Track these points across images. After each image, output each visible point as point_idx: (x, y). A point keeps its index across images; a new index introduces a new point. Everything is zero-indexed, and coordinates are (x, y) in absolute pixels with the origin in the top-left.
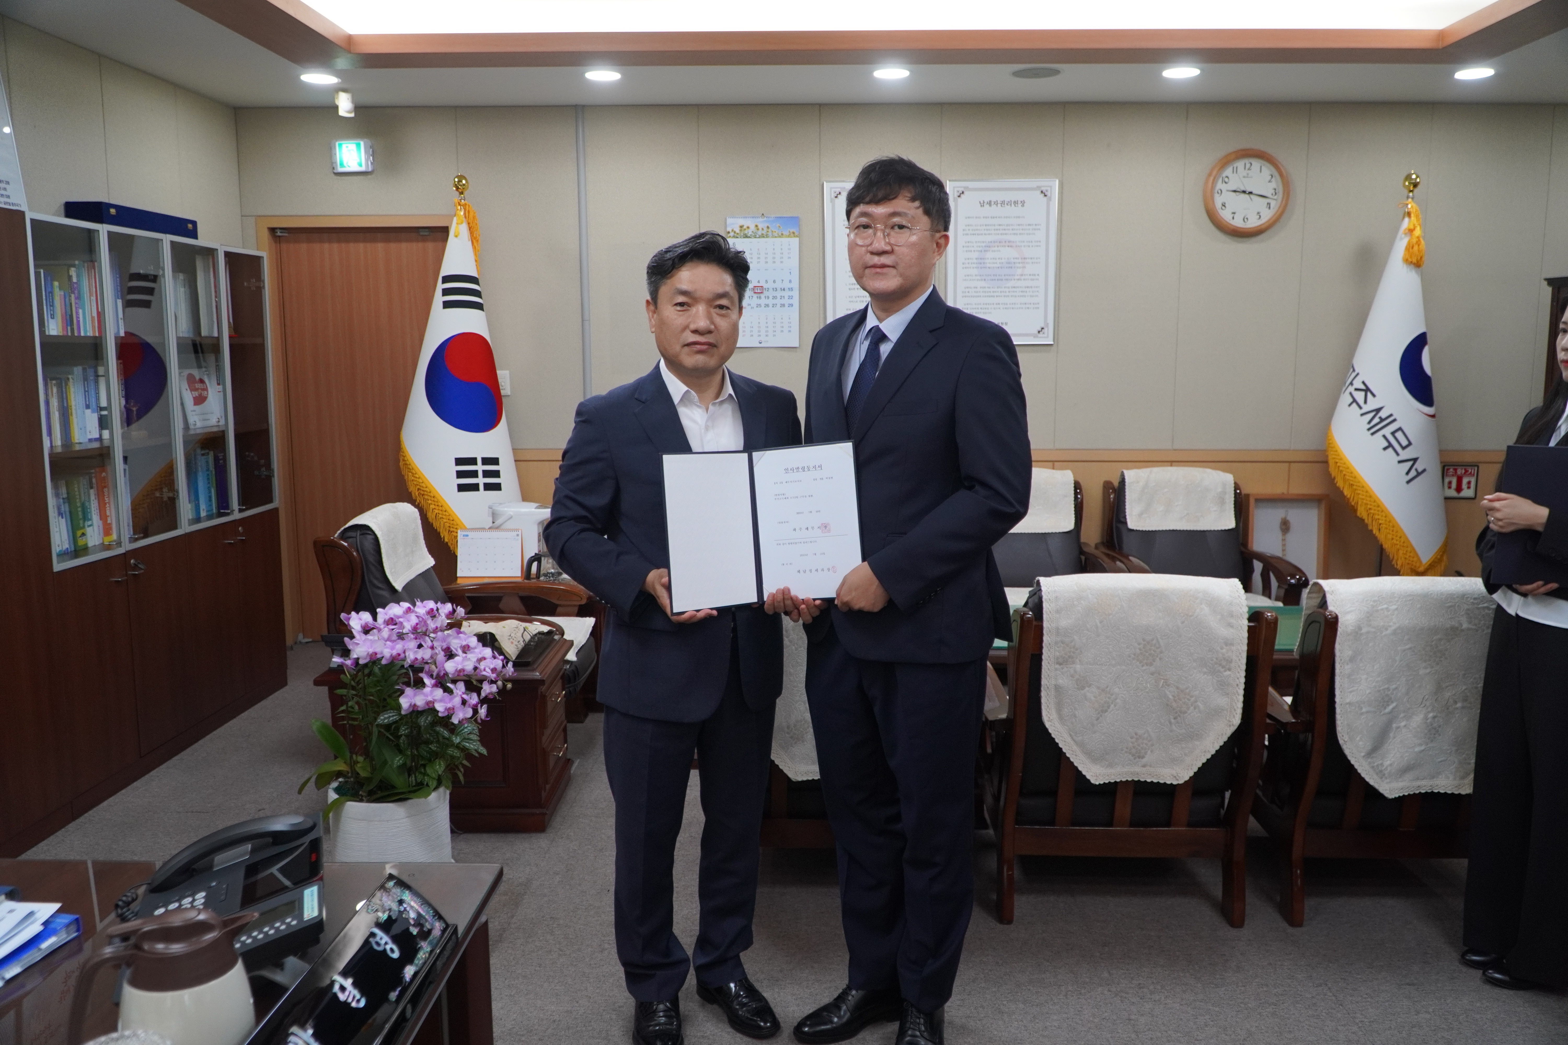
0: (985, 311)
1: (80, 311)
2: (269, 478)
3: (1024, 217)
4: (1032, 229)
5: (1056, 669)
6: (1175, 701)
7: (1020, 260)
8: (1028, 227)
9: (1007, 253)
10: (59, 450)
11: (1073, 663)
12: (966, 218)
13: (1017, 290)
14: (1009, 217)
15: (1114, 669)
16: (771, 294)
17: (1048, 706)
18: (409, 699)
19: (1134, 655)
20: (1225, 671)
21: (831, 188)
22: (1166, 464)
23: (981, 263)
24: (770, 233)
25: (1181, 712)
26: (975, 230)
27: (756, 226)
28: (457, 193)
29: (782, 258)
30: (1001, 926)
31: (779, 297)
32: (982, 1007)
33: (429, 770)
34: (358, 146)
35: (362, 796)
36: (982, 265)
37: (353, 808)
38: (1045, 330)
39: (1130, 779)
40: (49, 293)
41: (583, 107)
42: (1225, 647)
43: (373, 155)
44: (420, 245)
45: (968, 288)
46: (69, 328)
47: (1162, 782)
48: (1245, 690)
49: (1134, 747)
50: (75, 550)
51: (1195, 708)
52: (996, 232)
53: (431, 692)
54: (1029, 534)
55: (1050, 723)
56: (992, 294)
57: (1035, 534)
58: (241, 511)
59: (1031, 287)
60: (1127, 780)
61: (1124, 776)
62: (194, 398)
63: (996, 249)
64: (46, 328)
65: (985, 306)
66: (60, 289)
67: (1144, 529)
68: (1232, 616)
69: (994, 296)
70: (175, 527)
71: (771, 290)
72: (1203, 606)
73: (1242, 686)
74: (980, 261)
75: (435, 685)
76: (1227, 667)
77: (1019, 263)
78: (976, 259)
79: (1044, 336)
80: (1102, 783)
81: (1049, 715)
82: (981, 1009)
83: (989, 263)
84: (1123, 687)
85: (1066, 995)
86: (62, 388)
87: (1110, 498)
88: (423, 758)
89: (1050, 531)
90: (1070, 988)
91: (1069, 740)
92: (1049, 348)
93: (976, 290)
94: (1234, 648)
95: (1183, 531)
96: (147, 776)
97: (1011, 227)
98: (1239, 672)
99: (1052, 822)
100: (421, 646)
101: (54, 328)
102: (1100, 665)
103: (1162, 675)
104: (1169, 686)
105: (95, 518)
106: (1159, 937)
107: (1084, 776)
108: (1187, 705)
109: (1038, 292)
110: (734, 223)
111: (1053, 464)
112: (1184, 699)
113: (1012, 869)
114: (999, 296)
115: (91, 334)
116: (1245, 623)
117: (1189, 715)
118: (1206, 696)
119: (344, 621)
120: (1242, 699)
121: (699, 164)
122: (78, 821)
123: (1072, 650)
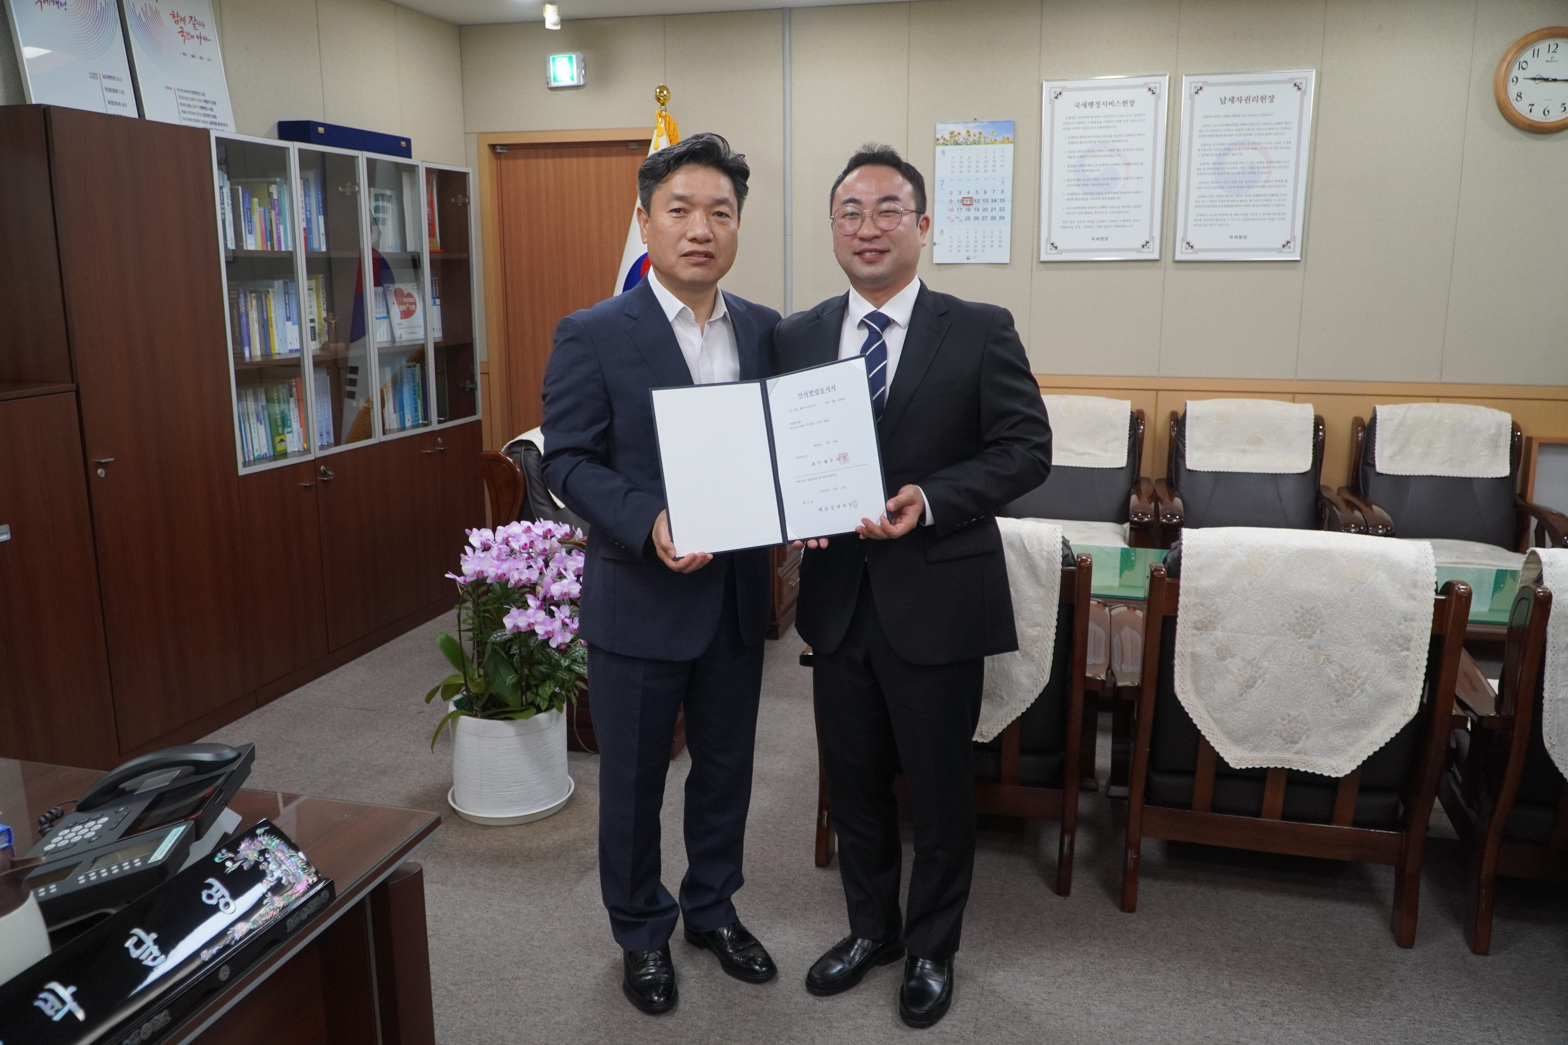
0: (1221, 222)
1: (281, 227)
2: (473, 391)
3: (1272, 115)
4: (1282, 128)
5: (1194, 635)
6: (1338, 681)
7: (1265, 165)
8: (1276, 126)
9: (1250, 156)
10: (259, 359)
11: (1215, 629)
12: (1204, 117)
13: (1261, 198)
14: (1254, 115)
15: (1264, 639)
16: (981, 205)
17: (1182, 676)
18: (514, 620)
19: (1290, 624)
20: (1402, 651)
21: (1051, 88)
22: (1431, 399)
23: (1219, 168)
24: (982, 140)
25: (1344, 695)
26: (1213, 131)
27: (968, 132)
28: (659, 104)
29: (994, 166)
30: (1121, 914)
31: (989, 209)
32: (1070, 1004)
33: (540, 692)
34: (571, 59)
35: (477, 711)
36: (1220, 171)
37: (467, 722)
38: (1292, 245)
39: (1279, 766)
40: (247, 209)
41: (791, 9)
42: (1403, 622)
43: (585, 68)
44: (629, 158)
45: (1202, 197)
46: (269, 243)
47: (1318, 773)
48: (1426, 674)
49: (1285, 730)
50: (274, 455)
51: (1362, 691)
52: (1238, 132)
53: (534, 614)
54: (1256, 474)
55: (1183, 695)
56: (1230, 203)
57: (1264, 474)
58: (440, 422)
59: (1277, 195)
60: (1276, 767)
61: (1272, 762)
62: (401, 312)
63: (1237, 152)
64: (244, 243)
65: (1221, 217)
66: (260, 205)
67: (1396, 473)
68: (1416, 586)
69: (1232, 206)
70: (369, 436)
71: (981, 201)
72: (1379, 572)
73: (1424, 670)
74: (1218, 166)
75: (540, 608)
76: (1405, 646)
77: (1264, 167)
78: (1214, 163)
79: (1289, 250)
80: (1244, 767)
81: (1183, 687)
82: (1067, 1007)
83: (1229, 168)
84: (1275, 660)
85: (1170, 1004)
86: (262, 302)
87: (1358, 437)
88: (536, 679)
89: (1282, 472)
90: (1178, 996)
91: (1206, 716)
92: (1296, 264)
93: (1211, 199)
94: (1415, 624)
95: (1444, 477)
96: (335, 671)
97: (1256, 127)
98: (1419, 653)
99: (1189, 806)
100: (531, 567)
101: (252, 243)
102: (1246, 633)
103: (1323, 650)
104: (1330, 663)
105: (295, 425)
106: (1305, 948)
107: (1222, 758)
108: (1352, 686)
109: (1285, 200)
110: (944, 130)
111: (1294, 396)
112: (1349, 679)
113: (1138, 852)
114: (1239, 206)
115: (290, 249)
116: (1432, 596)
117: (1355, 698)
118: (1376, 679)
119: (468, 537)
120: (1421, 684)
121: (909, 66)
122: (261, 709)
123: (1214, 614)
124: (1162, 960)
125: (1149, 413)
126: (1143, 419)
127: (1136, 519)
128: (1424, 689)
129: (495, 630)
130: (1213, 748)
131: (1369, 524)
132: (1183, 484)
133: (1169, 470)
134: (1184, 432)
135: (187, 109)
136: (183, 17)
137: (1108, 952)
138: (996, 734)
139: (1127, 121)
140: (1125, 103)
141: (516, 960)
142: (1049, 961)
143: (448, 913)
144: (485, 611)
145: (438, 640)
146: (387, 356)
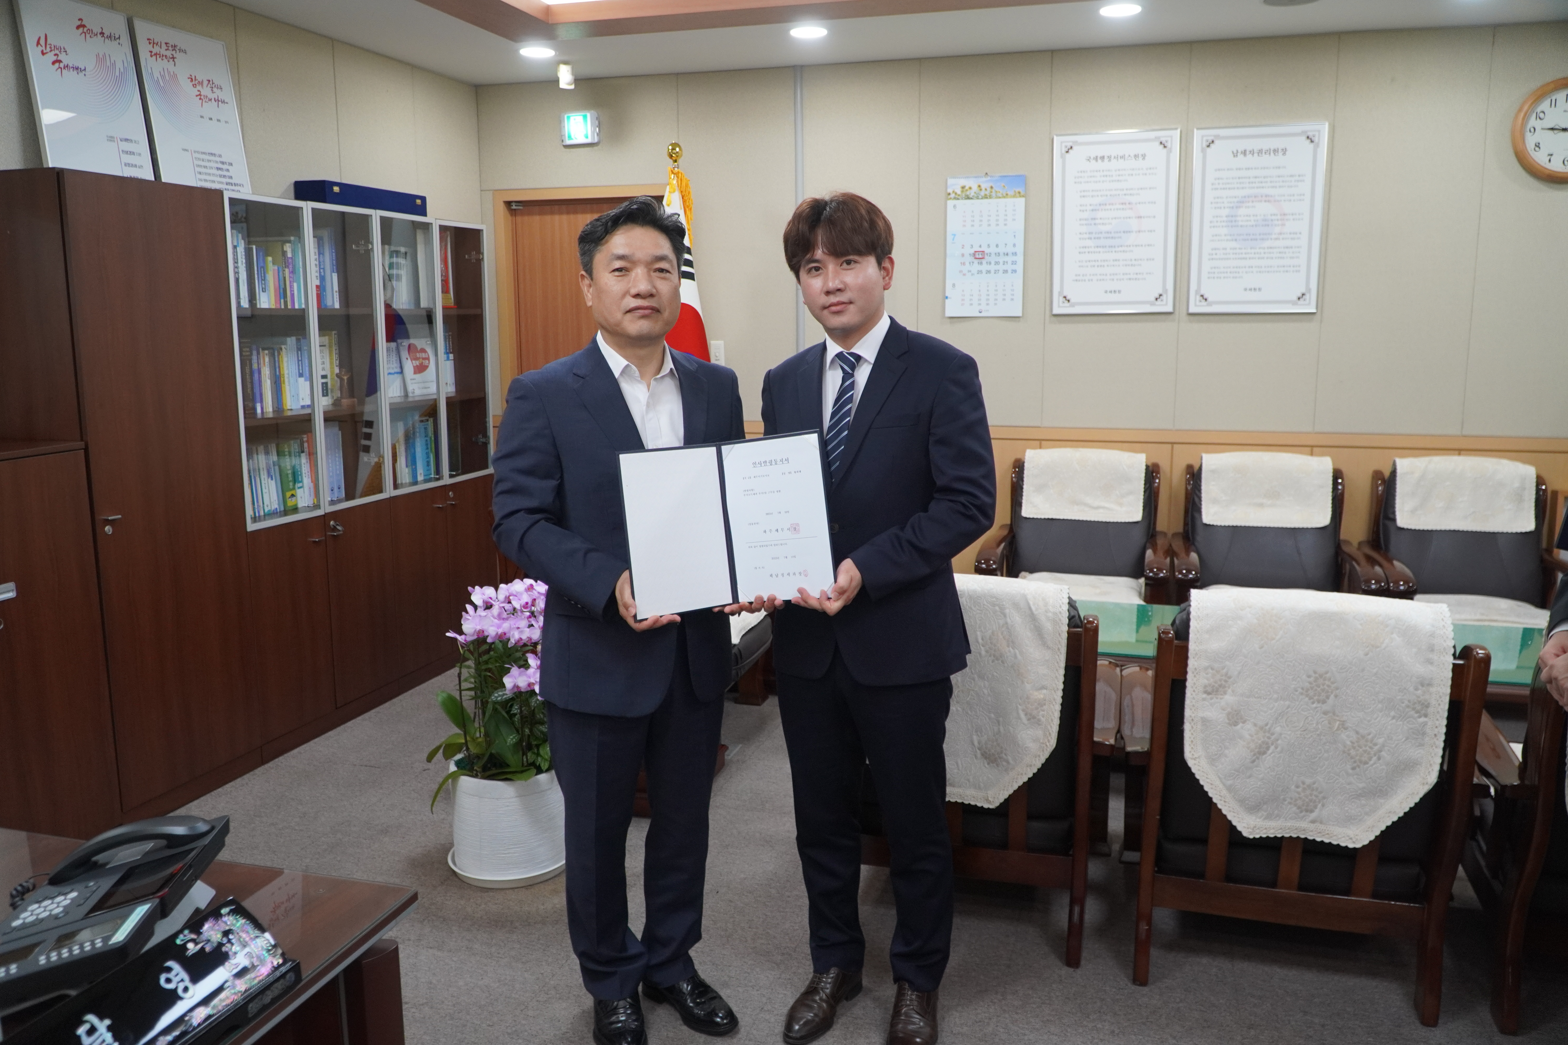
0: (1235, 275)
1: (295, 285)
2: (485, 445)
3: (1285, 167)
4: (1295, 181)
5: (1204, 699)
6: (1354, 748)
7: (1279, 217)
8: (1290, 179)
9: (1264, 209)
10: (271, 415)
11: (1225, 693)
12: (1216, 170)
13: (1274, 250)
14: (1267, 168)
15: (1276, 704)
16: (993, 259)
17: (1192, 741)
18: (514, 680)
19: (1303, 689)
20: (1420, 717)
21: (1062, 142)
22: (1452, 452)
23: (1232, 221)
24: (994, 194)
25: (1361, 762)
26: (1226, 184)
27: (979, 186)
28: (671, 161)
29: (1006, 220)
30: (1134, 987)
31: (1001, 263)
33: (541, 752)
34: (585, 117)
35: (477, 771)
36: (1234, 224)
37: (467, 783)
38: (1307, 297)
39: (1295, 836)
40: (261, 267)
41: (802, 67)
42: (1420, 687)
43: (599, 126)
45: (1215, 249)
46: (282, 301)
47: (1335, 843)
48: (1445, 741)
49: (1300, 798)
50: (285, 510)
51: (1379, 759)
52: (1251, 185)
54: (1274, 528)
55: (1194, 761)
56: (1244, 256)
57: (1282, 528)
58: (451, 476)
59: (1292, 247)
60: (1291, 837)
61: (1288, 831)
62: (414, 367)
63: (1250, 204)
64: (258, 301)
65: (1235, 270)
66: (274, 264)
67: (1417, 528)
68: (1432, 650)
69: (1246, 258)
70: (381, 491)
71: (993, 255)
72: (1395, 636)
73: (1443, 737)
74: (1231, 219)
76: (1423, 712)
77: (1278, 220)
78: (1227, 216)
79: (1305, 303)
80: (1257, 836)
81: (1193, 752)
83: (1242, 221)
84: (1288, 726)
86: (274, 359)
87: (1377, 490)
88: (537, 738)
89: (1301, 526)
91: (1218, 782)
92: (1311, 317)
93: (1225, 252)
94: (1433, 690)
95: (1467, 532)
96: (342, 727)
97: (1269, 180)
98: (1437, 719)
99: (1202, 876)
100: (532, 625)
101: (266, 301)
102: (1258, 698)
103: (1338, 716)
104: (1346, 729)
105: (307, 481)
106: (1323, 1026)
107: (1235, 827)
108: (1369, 753)
109: (1299, 252)
110: (955, 184)
111: (1312, 449)
112: (1366, 746)
113: (1149, 923)
114: (1253, 258)
115: (303, 306)
116: (1450, 661)
117: (1372, 765)
118: (1394, 746)
119: (470, 594)
120: (1441, 752)
121: (919, 121)
122: (266, 766)
123: (1224, 678)
124: (1174, 1038)
125: (1164, 465)
126: (1158, 472)
127: (1151, 574)
128: (1443, 757)
129: (496, 689)
130: (1225, 816)
131: (1390, 580)
132: (1199, 538)
133: (1186, 524)
134: (1200, 486)
135: (203, 170)
136: (200, 80)
137: (1119, 1028)
138: (1002, 800)
139: (1139, 174)
140: (1136, 156)
141: (509, 1031)
142: (1057, 1038)
143: (442, 980)
144: (486, 670)
145: (440, 699)
146: (399, 412)
